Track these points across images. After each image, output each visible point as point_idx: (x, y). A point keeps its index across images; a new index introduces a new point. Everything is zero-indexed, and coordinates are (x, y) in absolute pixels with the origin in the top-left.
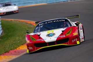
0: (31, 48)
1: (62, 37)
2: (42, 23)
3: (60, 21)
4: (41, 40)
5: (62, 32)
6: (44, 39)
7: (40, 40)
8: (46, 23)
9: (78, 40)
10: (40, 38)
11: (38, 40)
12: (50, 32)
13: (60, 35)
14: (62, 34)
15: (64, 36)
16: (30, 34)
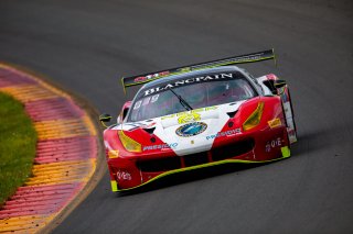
0: (125, 176)
1: (230, 134)
2: (155, 87)
3: (217, 77)
4: (159, 147)
5: (229, 117)
6: (169, 143)
7: (155, 147)
9: (283, 145)
10: (156, 140)
11: (150, 148)
13: (224, 130)
14: (229, 125)
15: (239, 132)
16: (119, 128)
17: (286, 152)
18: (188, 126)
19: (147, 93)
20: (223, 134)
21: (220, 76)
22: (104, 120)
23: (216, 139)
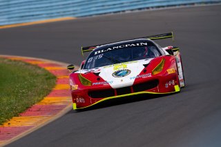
0: (81, 100)
1: (144, 76)
2: (100, 50)
3: (138, 44)
4: (102, 83)
5: (144, 67)
6: (108, 81)
7: (99, 83)
8: (110, 49)
9: (176, 84)
10: (100, 79)
11: (96, 84)
13: (141, 74)
14: (144, 72)
15: (150, 76)
17: (177, 88)
19: (96, 53)
20: (140, 76)
22: (70, 69)
23: (136, 79)
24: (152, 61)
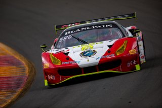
0: (52, 77)
1: (108, 57)
2: (70, 31)
3: (104, 26)
4: (71, 62)
5: (108, 48)
6: (76, 61)
7: (68, 63)
8: (79, 30)
9: (137, 64)
10: (69, 59)
12: (86, 47)
13: (105, 54)
14: (108, 52)
15: (113, 56)
16: (50, 52)
17: (138, 67)
18: (86, 52)
19: (66, 34)
20: (105, 57)
21: (105, 26)
22: (43, 48)
23: (101, 59)
24: (116, 42)
